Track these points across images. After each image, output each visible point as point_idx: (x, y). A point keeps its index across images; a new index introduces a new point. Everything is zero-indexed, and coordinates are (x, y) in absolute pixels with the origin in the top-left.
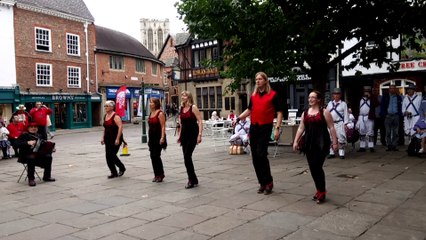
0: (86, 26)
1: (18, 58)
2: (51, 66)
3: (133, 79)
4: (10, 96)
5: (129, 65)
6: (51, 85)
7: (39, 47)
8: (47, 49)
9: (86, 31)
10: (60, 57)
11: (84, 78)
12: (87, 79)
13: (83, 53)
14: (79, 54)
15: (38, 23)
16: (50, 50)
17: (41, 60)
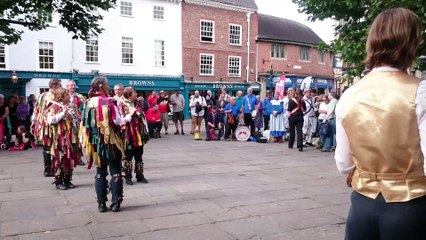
0: (249, 16)
1: (185, 50)
2: (213, 56)
3: (295, 67)
4: (176, 84)
5: (291, 52)
6: (212, 74)
7: (203, 39)
8: (211, 40)
9: (248, 20)
10: (222, 47)
11: (244, 67)
12: (248, 68)
13: (245, 42)
14: (240, 44)
15: (203, 15)
16: (213, 41)
17: (205, 51)
